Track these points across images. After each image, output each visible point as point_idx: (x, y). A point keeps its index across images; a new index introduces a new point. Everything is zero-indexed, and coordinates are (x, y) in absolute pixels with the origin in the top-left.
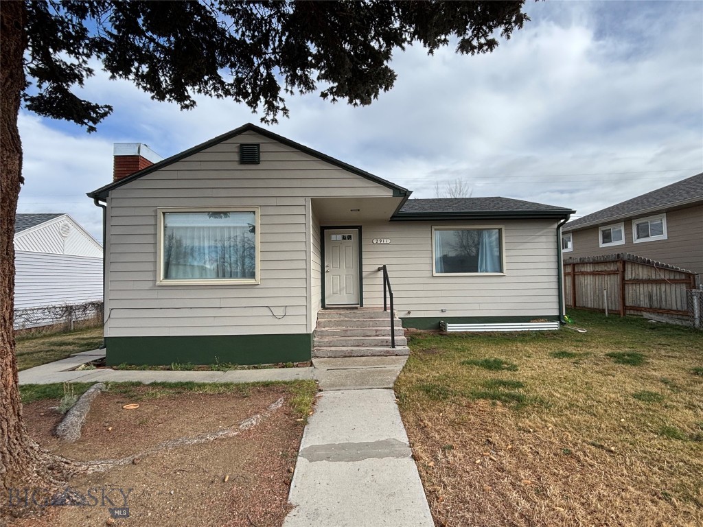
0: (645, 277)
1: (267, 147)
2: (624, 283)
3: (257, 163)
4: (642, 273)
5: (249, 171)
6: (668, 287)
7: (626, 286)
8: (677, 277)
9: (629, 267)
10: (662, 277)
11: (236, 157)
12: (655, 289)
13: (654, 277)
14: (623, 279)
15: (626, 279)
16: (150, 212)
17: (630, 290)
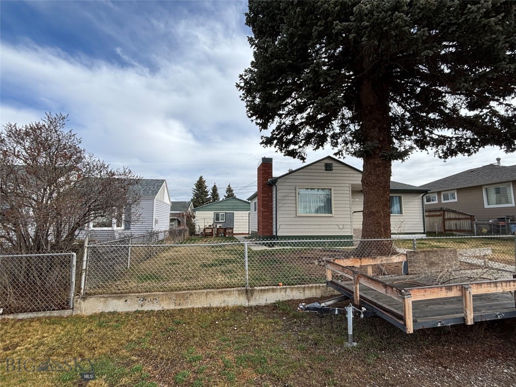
0: (454, 217)
1: (335, 164)
2: (444, 220)
3: (332, 170)
4: (452, 216)
5: (329, 173)
6: (463, 221)
7: (445, 221)
8: (467, 217)
9: (446, 213)
10: (461, 217)
11: (324, 168)
12: (458, 222)
13: (457, 217)
14: (444, 218)
15: (445, 218)
16: (293, 188)
17: (447, 223)
